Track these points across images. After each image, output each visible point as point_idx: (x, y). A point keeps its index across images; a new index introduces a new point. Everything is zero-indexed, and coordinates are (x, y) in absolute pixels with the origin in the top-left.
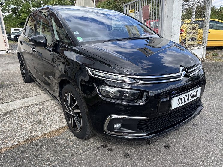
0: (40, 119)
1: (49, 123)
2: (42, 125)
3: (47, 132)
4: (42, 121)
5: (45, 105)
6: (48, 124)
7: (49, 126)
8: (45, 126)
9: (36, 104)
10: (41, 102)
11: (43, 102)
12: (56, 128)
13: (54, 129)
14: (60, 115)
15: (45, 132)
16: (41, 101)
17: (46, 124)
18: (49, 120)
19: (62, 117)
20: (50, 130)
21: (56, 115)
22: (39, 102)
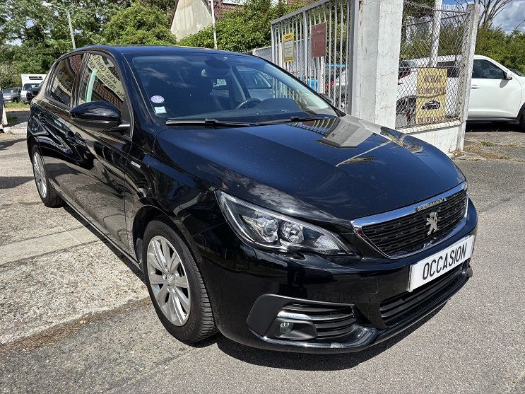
0: (18, 300)
1: (38, 311)
2: (18, 316)
3: (28, 334)
4: (21, 307)
5: (41, 263)
6: (35, 313)
7: (36, 319)
8: (27, 320)
9: (21, 262)
10: (33, 258)
11: (38, 256)
12: (54, 324)
13: (48, 327)
14: (72, 289)
15: (22, 335)
16: (34, 255)
17: (29, 314)
18: (40, 304)
19: (76, 295)
20: (36, 329)
21: (61, 290)
22: (28, 256)
